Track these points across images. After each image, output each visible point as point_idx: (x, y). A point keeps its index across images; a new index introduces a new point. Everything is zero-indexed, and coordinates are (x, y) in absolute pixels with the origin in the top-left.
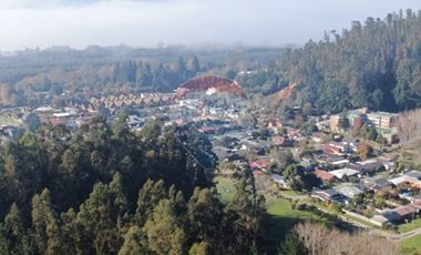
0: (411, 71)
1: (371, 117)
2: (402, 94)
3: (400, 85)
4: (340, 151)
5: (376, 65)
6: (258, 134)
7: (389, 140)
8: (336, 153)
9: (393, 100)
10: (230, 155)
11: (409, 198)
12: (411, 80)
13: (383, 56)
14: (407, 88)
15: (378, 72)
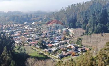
0: (80, 18)
1: (69, 30)
2: (78, 24)
3: (78, 22)
4: (57, 38)
5: (72, 16)
6: (39, 35)
7: (72, 36)
8: (56, 39)
9: (75, 25)
10: (29, 40)
11: (68, 51)
12: (80, 20)
13: (74, 14)
14: (79, 22)
15: (72, 18)
